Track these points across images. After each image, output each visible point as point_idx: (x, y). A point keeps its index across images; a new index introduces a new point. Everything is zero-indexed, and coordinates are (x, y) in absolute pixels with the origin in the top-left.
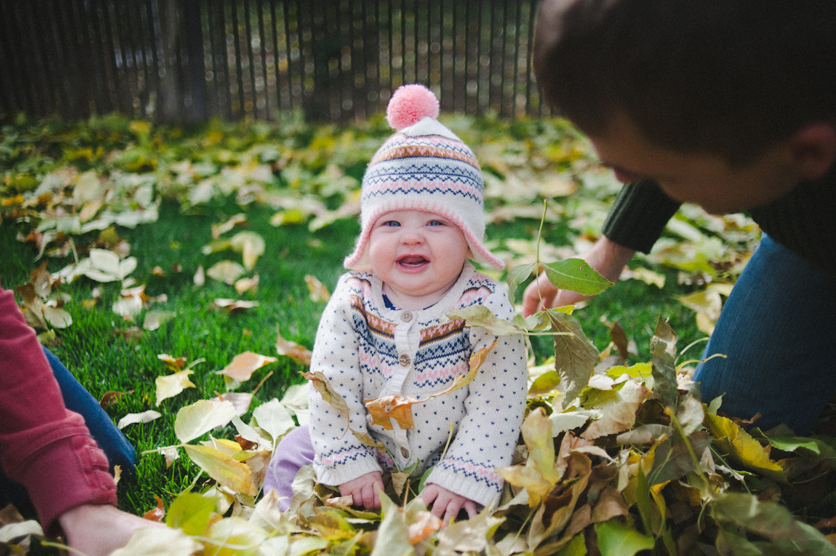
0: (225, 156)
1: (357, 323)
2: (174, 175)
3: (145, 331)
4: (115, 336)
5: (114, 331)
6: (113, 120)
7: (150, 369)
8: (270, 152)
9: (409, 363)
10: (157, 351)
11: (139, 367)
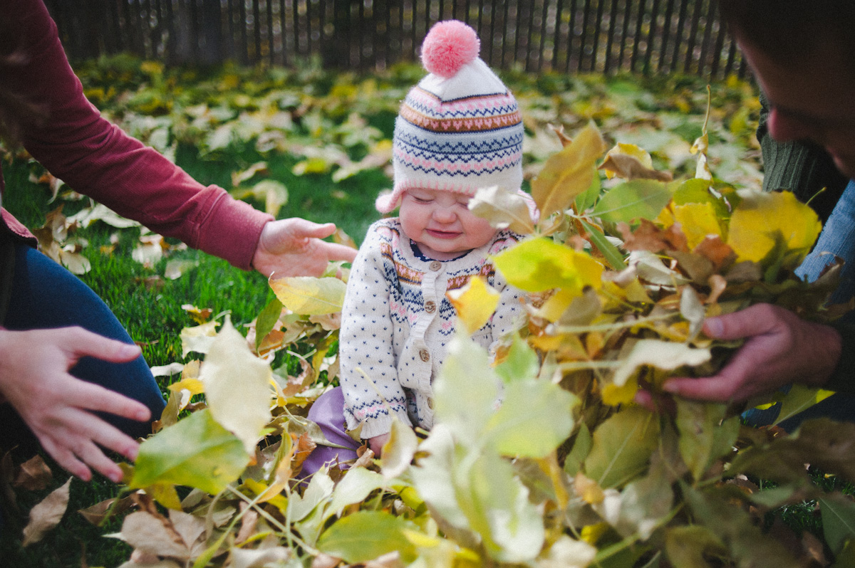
0: (243, 100)
1: (388, 271)
2: (190, 119)
3: (166, 279)
4: (135, 284)
5: (134, 279)
6: (123, 59)
7: (173, 319)
8: (289, 98)
9: (434, 309)
10: (180, 300)
11: (162, 317)
